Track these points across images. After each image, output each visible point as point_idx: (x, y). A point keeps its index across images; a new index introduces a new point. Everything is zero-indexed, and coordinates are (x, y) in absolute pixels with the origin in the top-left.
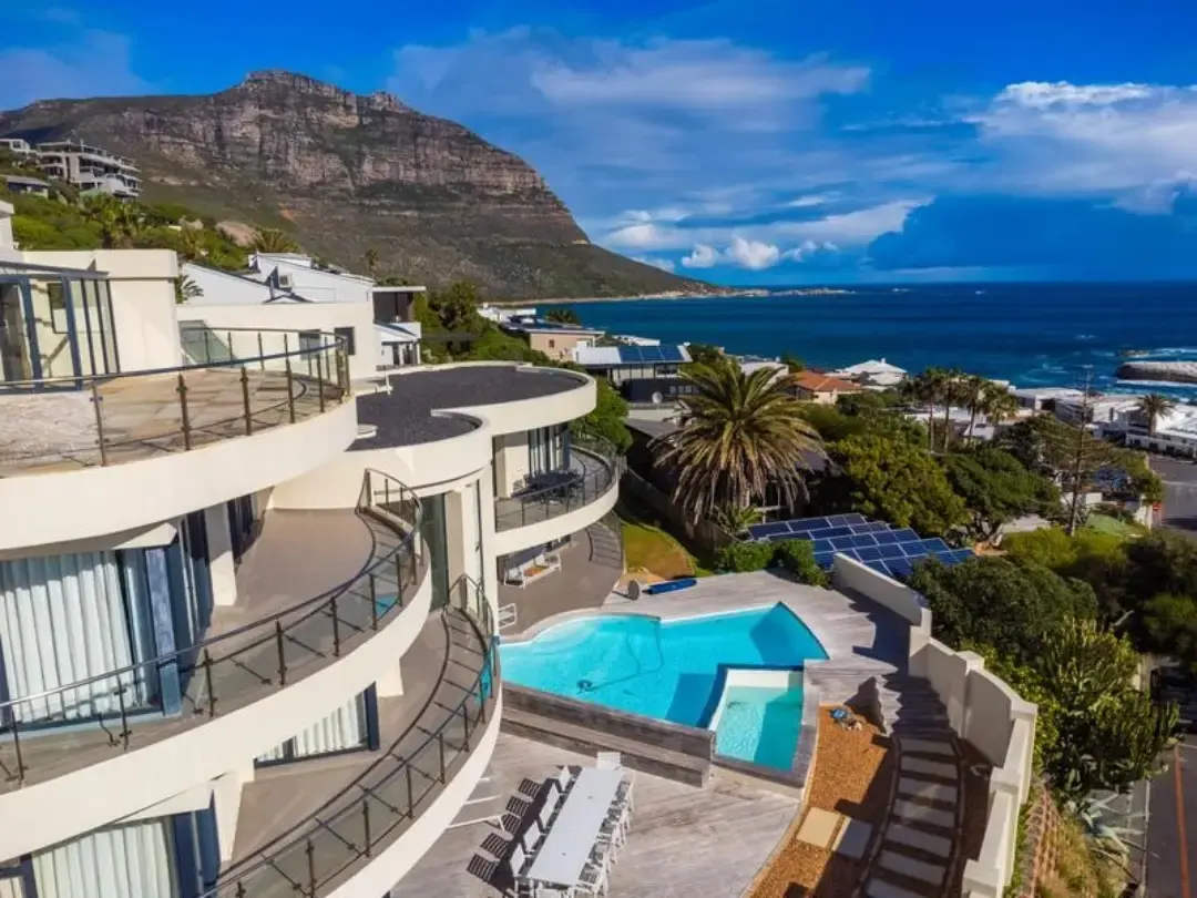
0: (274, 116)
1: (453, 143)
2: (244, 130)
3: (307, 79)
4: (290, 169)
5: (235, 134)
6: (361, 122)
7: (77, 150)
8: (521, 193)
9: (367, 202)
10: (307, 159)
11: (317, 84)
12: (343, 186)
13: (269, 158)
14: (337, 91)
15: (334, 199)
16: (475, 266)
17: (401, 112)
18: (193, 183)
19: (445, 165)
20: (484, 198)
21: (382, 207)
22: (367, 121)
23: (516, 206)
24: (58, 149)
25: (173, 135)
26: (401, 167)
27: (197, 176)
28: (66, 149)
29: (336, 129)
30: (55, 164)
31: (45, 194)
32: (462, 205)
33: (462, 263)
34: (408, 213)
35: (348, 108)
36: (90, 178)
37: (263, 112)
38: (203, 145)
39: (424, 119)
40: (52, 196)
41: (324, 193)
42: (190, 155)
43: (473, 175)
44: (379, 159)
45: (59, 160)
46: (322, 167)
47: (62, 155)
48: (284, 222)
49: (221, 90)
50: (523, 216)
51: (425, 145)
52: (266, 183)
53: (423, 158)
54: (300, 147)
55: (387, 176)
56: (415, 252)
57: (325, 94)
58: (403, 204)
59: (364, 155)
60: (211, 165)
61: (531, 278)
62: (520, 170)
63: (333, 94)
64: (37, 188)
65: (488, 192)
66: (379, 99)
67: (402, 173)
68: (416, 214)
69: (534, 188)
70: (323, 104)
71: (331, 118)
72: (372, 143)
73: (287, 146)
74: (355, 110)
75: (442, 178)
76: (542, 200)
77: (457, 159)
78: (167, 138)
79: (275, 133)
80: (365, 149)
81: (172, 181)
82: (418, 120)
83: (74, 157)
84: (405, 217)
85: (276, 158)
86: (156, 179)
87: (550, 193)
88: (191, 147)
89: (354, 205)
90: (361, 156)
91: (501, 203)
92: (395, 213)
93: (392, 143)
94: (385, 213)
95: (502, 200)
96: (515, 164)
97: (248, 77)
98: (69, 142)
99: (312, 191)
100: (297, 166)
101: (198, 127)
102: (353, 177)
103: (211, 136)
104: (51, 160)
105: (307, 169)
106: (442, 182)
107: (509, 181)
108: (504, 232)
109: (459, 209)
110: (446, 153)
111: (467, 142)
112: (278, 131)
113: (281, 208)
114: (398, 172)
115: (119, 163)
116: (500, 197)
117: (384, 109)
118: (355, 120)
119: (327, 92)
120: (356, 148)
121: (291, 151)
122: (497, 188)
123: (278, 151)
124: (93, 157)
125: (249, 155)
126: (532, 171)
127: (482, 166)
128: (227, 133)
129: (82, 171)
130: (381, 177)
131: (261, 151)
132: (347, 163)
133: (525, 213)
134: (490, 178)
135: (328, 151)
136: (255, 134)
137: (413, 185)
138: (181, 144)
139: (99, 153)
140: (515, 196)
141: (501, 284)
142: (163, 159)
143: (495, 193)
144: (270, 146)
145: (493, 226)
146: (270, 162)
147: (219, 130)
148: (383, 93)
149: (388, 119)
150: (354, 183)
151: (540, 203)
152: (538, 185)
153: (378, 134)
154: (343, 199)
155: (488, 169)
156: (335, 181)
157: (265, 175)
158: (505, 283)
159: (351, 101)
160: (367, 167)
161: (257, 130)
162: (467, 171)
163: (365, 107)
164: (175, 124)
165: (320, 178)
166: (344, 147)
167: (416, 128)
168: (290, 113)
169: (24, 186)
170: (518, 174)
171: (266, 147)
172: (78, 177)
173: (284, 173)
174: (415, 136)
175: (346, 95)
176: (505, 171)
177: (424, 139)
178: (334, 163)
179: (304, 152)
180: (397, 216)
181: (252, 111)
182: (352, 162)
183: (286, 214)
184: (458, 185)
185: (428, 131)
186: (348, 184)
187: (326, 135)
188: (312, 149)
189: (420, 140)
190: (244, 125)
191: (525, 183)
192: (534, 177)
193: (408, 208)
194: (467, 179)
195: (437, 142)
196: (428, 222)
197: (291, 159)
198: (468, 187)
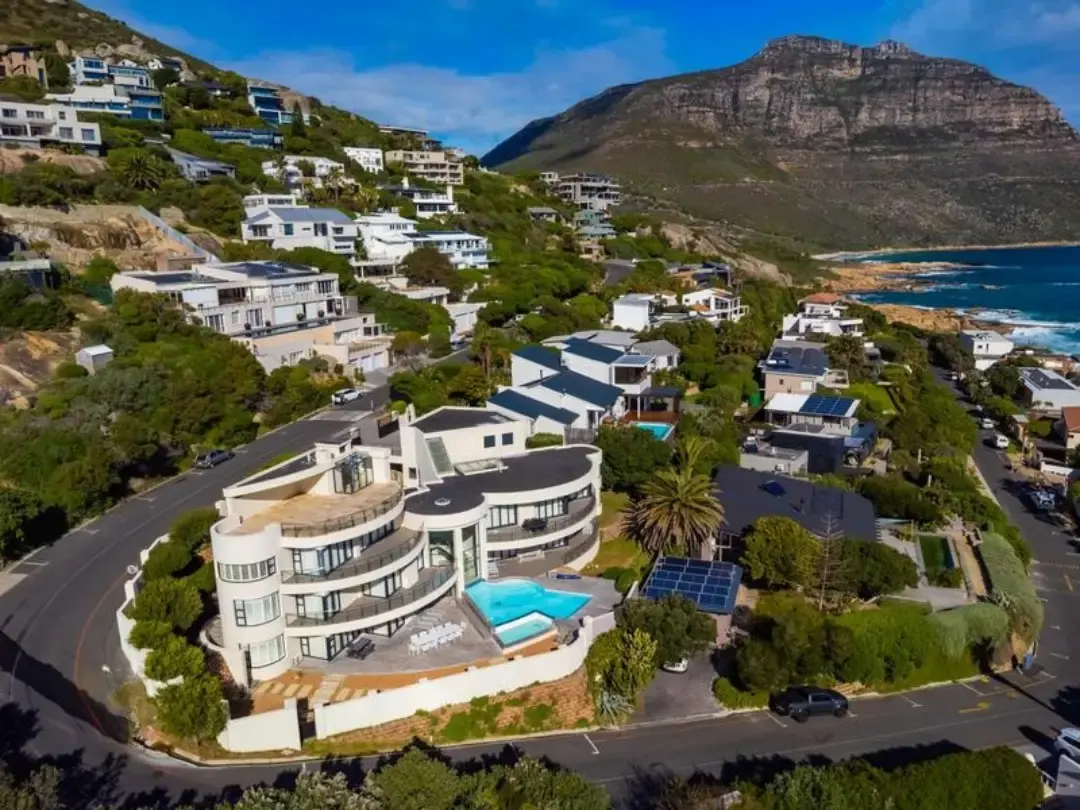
0: (784, 78)
1: (957, 83)
2: (757, 94)
3: (817, 39)
4: (791, 124)
5: (749, 98)
6: (864, 72)
7: (581, 180)
8: (1030, 127)
9: (857, 149)
10: (807, 114)
11: (826, 42)
12: (837, 135)
13: (774, 116)
14: (844, 46)
15: (827, 148)
16: (961, 208)
17: (906, 57)
18: (709, 144)
19: (945, 106)
20: (984, 135)
21: (874, 152)
22: (869, 71)
23: (1021, 141)
24: (570, 180)
25: (699, 105)
26: (898, 112)
27: (712, 138)
28: (575, 180)
29: (839, 82)
30: (567, 191)
31: (552, 219)
32: (956, 144)
33: (948, 204)
34: (898, 157)
35: (852, 61)
36: (586, 200)
37: (775, 75)
38: (721, 111)
39: (928, 62)
40: (558, 220)
41: (818, 143)
42: (711, 121)
43: (976, 113)
44: (876, 107)
45: (570, 187)
46: (821, 118)
47: (572, 184)
48: (782, 176)
49: (740, 61)
50: (1028, 152)
51: (926, 88)
52: (768, 138)
53: (922, 100)
54: (803, 102)
55: (882, 121)
56: (897, 195)
57: (833, 51)
58: (895, 148)
59: (862, 104)
60: (726, 128)
61: (1025, 220)
62: (1031, 103)
63: (839, 51)
64: (550, 215)
65: (990, 129)
66: (884, 48)
67: (898, 118)
68: (907, 158)
69: (1047, 120)
70: (829, 60)
71: (836, 73)
72: (871, 92)
73: (791, 103)
74: (859, 62)
75: (939, 118)
76: (1054, 133)
77: (958, 98)
78: (694, 109)
79: (782, 94)
80: (864, 99)
81: (694, 144)
82: (921, 64)
83: (578, 185)
84: (896, 161)
85: (781, 115)
86: (681, 144)
87: (1063, 125)
88: (711, 114)
89: (846, 153)
90: (858, 105)
91: (1002, 140)
92: (884, 158)
93: (893, 89)
94: (875, 158)
95: (1004, 136)
96: (1028, 97)
97: (766, 45)
98: (577, 176)
99: (809, 144)
100: (797, 122)
101: (720, 95)
102: (849, 126)
103: (729, 99)
104: (565, 188)
105: (804, 123)
106: (939, 123)
107: (1016, 117)
108: (1003, 170)
109: (955, 148)
110: (948, 93)
111: (977, 79)
112: (786, 91)
113: (778, 161)
114: (894, 117)
115: (609, 184)
116: (1002, 134)
117: (888, 58)
118: (857, 72)
119: (834, 48)
120: (854, 99)
121: (794, 108)
122: (1003, 124)
123: (783, 108)
124: (590, 184)
125: (757, 115)
126: (1047, 103)
127: (986, 103)
128: (741, 98)
129: (583, 194)
130: (876, 124)
131: (769, 110)
132: (844, 112)
133: (1032, 150)
134: (994, 115)
135: (826, 103)
136: (764, 95)
137: (908, 130)
138: (703, 112)
139: (594, 181)
140: (1022, 131)
141: (988, 226)
142: (689, 126)
143: (998, 129)
144: (778, 104)
145: (989, 164)
146: (774, 120)
147: (735, 96)
148: (890, 41)
149: (892, 67)
150: (848, 133)
151: (1051, 136)
152: (1052, 118)
153: (877, 83)
154: (835, 148)
155: (993, 105)
156: (830, 132)
157: (769, 132)
158: (993, 225)
159: (857, 55)
160: (863, 116)
161: (767, 93)
162: (968, 110)
163: (869, 57)
164: (700, 96)
165: (817, 130)
166: (843, 98)
167: (919, 70)
168: (796, 75)
169: (542, 214)
170: (1027, 108)
171: (772, 107)
172: (580, 199)
173: (786, 129)
174: (917, 79)
175: (852, 48)
176: (1013, 105)
177: (927, 81)
178: (832, 115)
179: (805, 107)
180: (887, 161)
181: (765, 75)
182: (848, 112)
183: (782, 166)
184: (954, 125)
185: (931, 73)
186: (843, 134)
187: (828, 89)
188: (813, 103)
189: (922, 83)
190: (757, 91)
191: (1036, 116)
192: (1047, 110)
193: (896, 153)
194: (968, 118)
195: (940, 84)
196: (917, 164)
197: (794, 115)
198: (967, 126)
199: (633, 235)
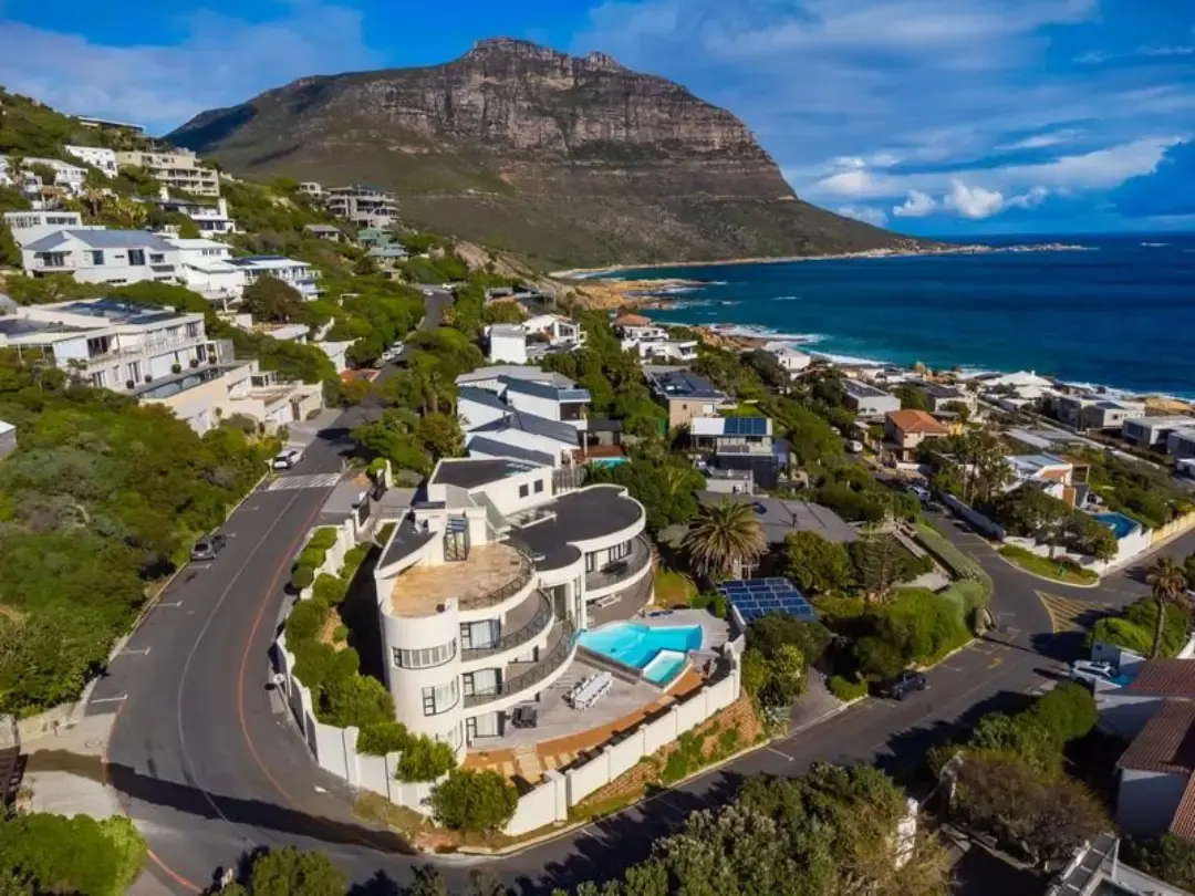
0: (497, 83)
1: (664, 101)
2: (470, 98)
3: (528, 45)
4: (509, 133)
5: (462, 102)
6: (576, 83)
7: (356, 194)
8: (729, 148)
9: (578, 163)
10: (526, 123)
11: (537, 49)
12: (557, 148)
13: (490, 123)
14: (555, 54)
15: (549, 160)
16: (679, 224)
17: (614, 72)
18: (425, 151)
19: (654, 123)
20: (692, 153)
21: (593, 167)
22: (581, 82)
23: (724, 162)
24: (342, 193)
25: (409, 106)
26: (613, 127)
27: (428, 144)
28: (348, 193)
29: (554, 92)
30: (340, 206)
31: (335, 238)
32: (669, 162)
33: (667, 221)
34: (617, 173)
35: (564, 71)
36: (364, 216)
37: (487, 79)
38: (434, 114)
39: (636, 77)
40: (342, 239)
41: (539, 155)
42: (423, 125)
43: (682, 132)
44: (591, 120)
45: (343, 201)
46: (539, 129)
47: (345, 197)
48: (502, 185)
49: (450, 60)
50: (730, 172)
51: (635, 105)
52: (488, 147)
53: (633, 115)
54: (520, 110)
55: (598, 136)
56: (621, 211)
57: (544, 58)
58: (612, 164)
59: (577, 117)
60: (440, 132)
61: (734, 237)
62: (729, 125)
63: (550, 58)
64: (332, 234)
65: (696, 148)
66: (593, 60)
67: (613, 132)
68: (624, 173)
69: (743, 142)
70: (542, 68)
71: (550, 82)
72: (586, 105)
73: (508, 110)
74: (571, 73)
75: (650, 136)
76: (750, 154)
77: (665, 116)
78: (404, 110)
79: (497, 100)
80: (579, 111)
81: (408, 150)
82: (630, 79)
83: (354, 200)
84: (615, 177)
85: (498, 123)
86: (393, 149)
87: (757, 147)
88: (424, 117)
89: (567, 167)
90: (574, 117)
91: (707, 159)
92: (604, 173)
93: (605, 102)
94: (595, 172)
95: (709, 156)
96: (726, 120)
97: (475, 45)
98: (350, 188)
99: (529, 155)
100: (516, 130)
101: (431, 97)
102: (567, 138)
103: (442, 104)
104: (337, 202)
105: (524, 133)
106: (651, 140)
107: (717, 136)
108: (710, 188)
109: (666, 167)
110: (656, 111)
111: (679, 98)
112: (501, 97)
113: (500, 172)
114: (609, 131)
115: (384, 198)
116: (707, 153)
117: (598, 71)
118: (570, 82)
119: (546, 56)
120: (570, 111)
121: (512, 116)
122: (706, 144)
123: (500, 117)
124: (367, 198)
125: (474, 121)
126: (741, 126)
127: (690, 121)
128: (455, 101)
129: (359, 210)
130: (592, 137)
131: (485, 117)
132: (562, 126)
133: (733, 169)
134: (699, 136)
135: (543, 114)
136: (479, 100)
137: (623, 144)
138: (415, 114)
139: (371, 194)
140: (723, 152)
141: (703, 243)
142: (399, 129)
143: (702, 149)
144: (493, 112)
145: (698, 182)
146: (493, 127)
147: (448, 99)
148: (598, 53)
149: (603, 80)
150: (568, 146)
151: (747, 157)
152: (747, 140)
153: (590, 96)
154: (557, 161)
155: (697, 125)
156: (550, 143)
157: (487, 140)
158: (707, 241)
159: (568, 64)
160: (580, 128)
161: (481, 96)
162: (675, 128)
163: (580, 67)
164: (411, 95)
165: (536, 141)
166: (559, 109)
167: (628, 86)
168: (509, 80)
169: (323, 233)
170: (726, 129)
171: (489, 113)
172: (357, 216)
173: (505, 138)
174: (627, 94)
175: (564, 57)
176: (713, 127)
177: (636, 97)
178: (550, 126)
179: (523, 116)
180: (606, 176)
181: (478, 78)
182: (566, 124)
183: (505, 177)
184: (666, 143)
185: (639, 89)
186: (563, 146)
187: (543, 99)
188: (529, 113)
189: (631, 99)
190: (470, 96)
191: (733, 138)
192: (742, 132)
193: (615, 168)
194: (675, 136)
195: (648, 100)
196: (636, 180)
197: (511, 123)
198: (675, 144)
199: (425, 256)
